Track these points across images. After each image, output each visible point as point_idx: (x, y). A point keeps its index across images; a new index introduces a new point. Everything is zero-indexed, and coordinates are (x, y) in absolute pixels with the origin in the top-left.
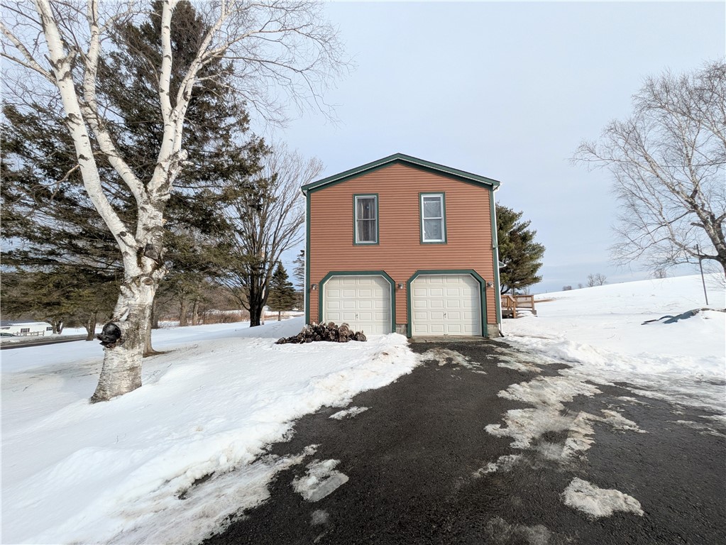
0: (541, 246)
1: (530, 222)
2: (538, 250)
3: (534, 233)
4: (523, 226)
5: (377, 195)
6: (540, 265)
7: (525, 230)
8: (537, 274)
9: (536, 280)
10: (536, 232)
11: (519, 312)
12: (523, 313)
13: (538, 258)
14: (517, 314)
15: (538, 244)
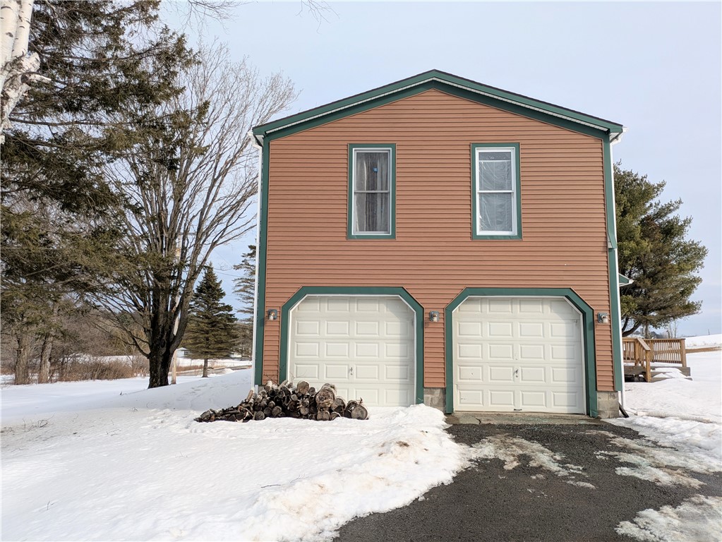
0: (700, 246)
1: (680, 202)
2: (694, 254)
3: (687, 222)
4: (668, 209)
5: (393, 146)
6: (697, 281)
7: (670, 216)
8: (692, 299)
9: (689, 309)
10: (690, 221)
11: (657, 370)
12: (664, 373)
13: (693, 268)
14: (653, 375)
15: (695, 242)
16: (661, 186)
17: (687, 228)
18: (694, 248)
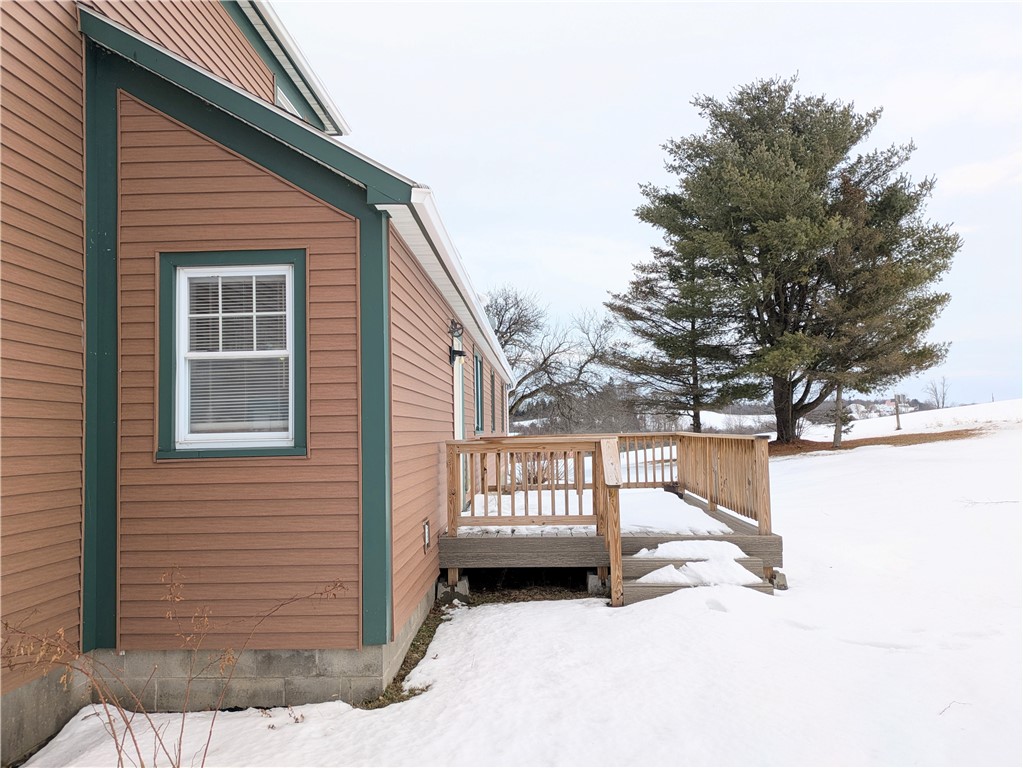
0: (951, 233)
1: (911, 148)
2: (939, 248)
3: (926, 186)
4: (888, 161)
6: (940, 299)
7: (892, 178)
8: (927, 338)
9: (926, 357)
10: (932, 184)
11: (664, 551)
12: (679, 564)
13: (931, 276)
14: (632, 574)
15: (940, 227)
16: (874, 116)
17: (926, 200)
18: (937, 238)
